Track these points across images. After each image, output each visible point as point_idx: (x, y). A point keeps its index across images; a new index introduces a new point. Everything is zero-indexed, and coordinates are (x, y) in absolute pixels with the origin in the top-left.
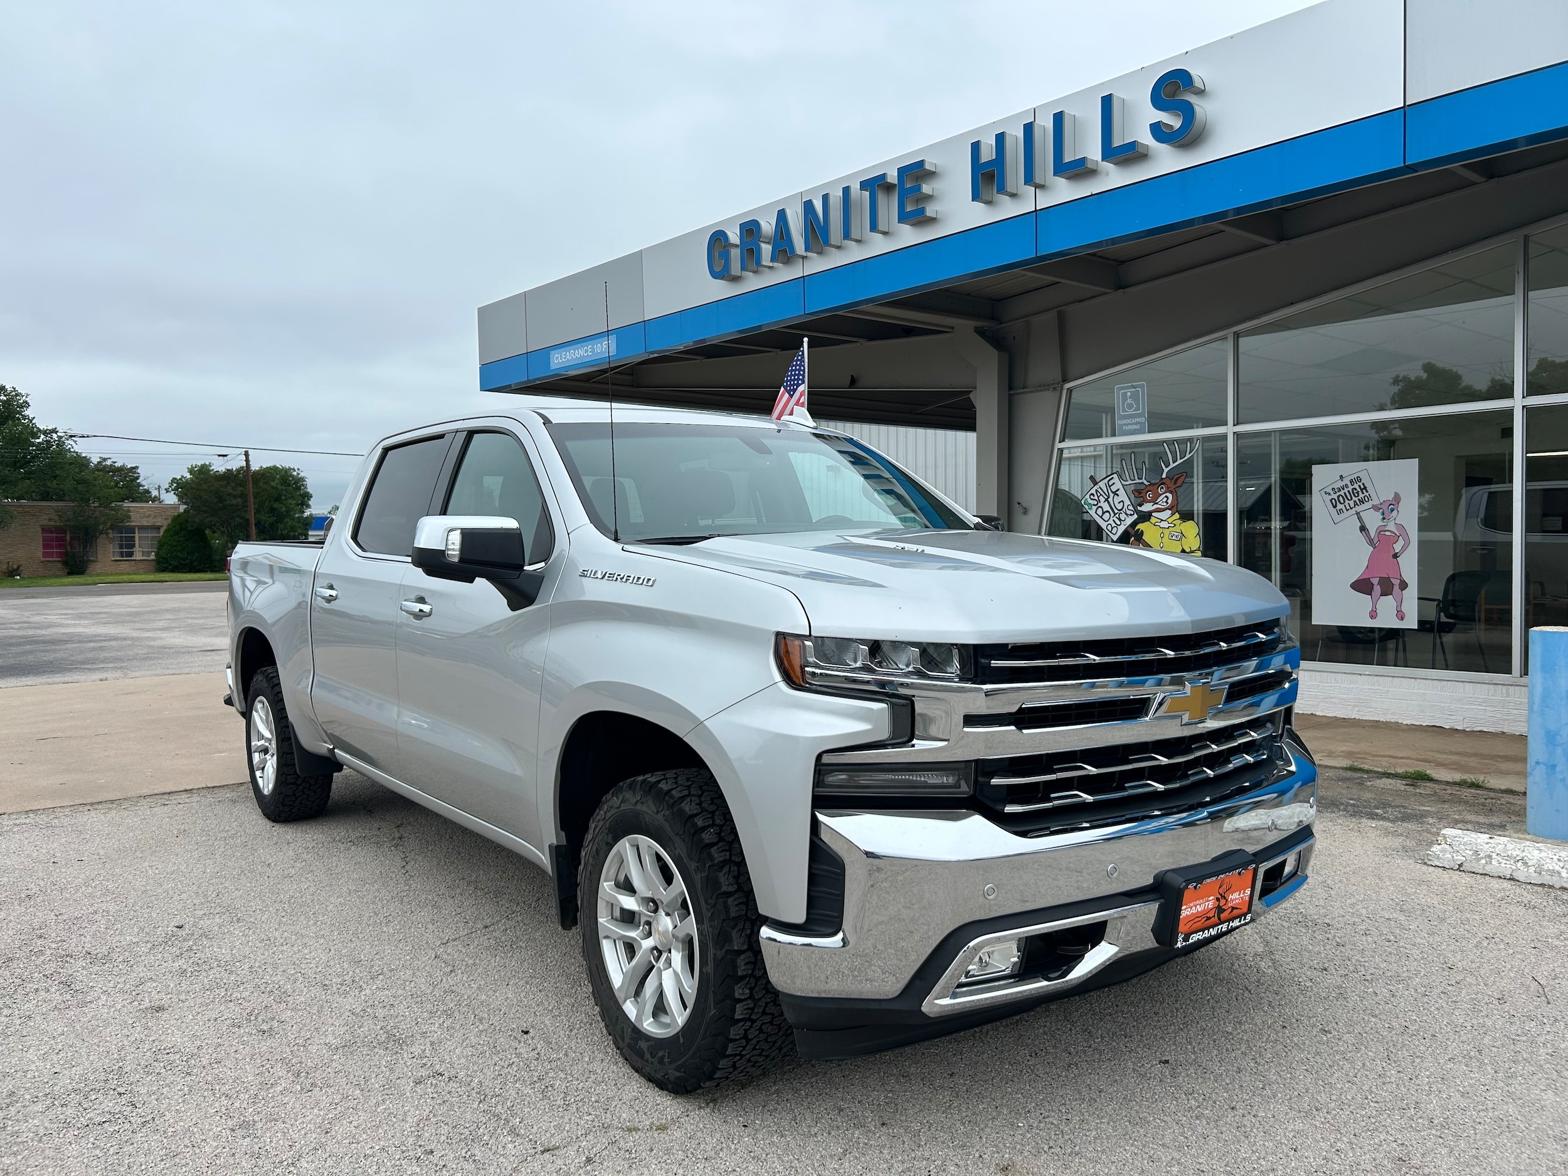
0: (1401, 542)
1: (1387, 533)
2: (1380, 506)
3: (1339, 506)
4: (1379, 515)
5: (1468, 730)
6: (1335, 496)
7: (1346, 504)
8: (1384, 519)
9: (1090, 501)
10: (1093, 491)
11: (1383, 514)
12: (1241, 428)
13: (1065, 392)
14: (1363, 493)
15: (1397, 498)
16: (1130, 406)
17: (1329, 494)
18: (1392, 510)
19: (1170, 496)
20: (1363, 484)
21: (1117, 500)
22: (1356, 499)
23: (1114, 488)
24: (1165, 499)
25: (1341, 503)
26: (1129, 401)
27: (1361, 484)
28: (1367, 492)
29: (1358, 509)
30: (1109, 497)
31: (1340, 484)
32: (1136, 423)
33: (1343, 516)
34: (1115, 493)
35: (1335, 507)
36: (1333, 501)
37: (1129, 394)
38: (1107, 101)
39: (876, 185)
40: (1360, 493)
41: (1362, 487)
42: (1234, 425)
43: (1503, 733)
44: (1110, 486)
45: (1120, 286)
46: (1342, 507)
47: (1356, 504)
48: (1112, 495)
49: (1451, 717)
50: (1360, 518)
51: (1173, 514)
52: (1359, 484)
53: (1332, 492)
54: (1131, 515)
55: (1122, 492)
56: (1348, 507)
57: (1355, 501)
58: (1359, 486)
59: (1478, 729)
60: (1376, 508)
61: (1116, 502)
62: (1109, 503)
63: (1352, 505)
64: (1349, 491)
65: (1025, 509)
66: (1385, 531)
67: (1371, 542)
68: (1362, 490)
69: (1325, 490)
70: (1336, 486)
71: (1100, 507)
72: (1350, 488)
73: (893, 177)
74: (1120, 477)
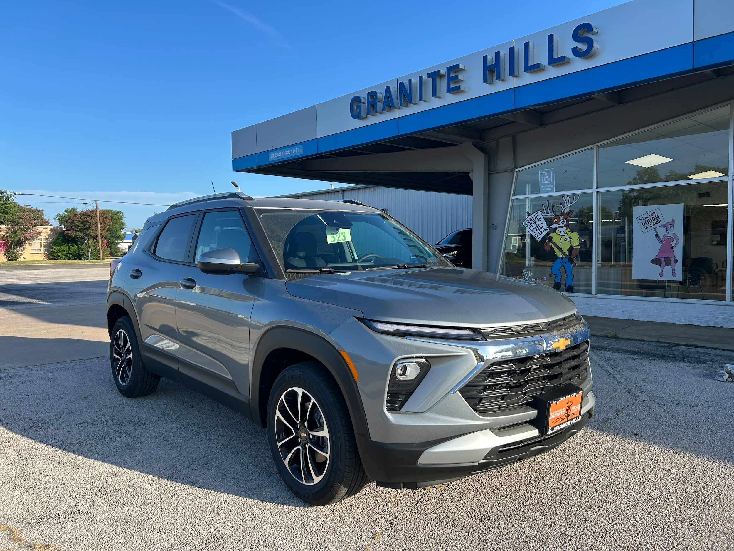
0: (675, 241)
1: (669, 237)
2: (665, 225)
3: (646, 225)
4: (665, 229)
5: (706, 326)
6: (644, 221)
7: (649, 224)
8: (667, 231)
9: (527, 223)
10: (528, 219)
11: (667, 229)
12: (599, 190)
13: (515, 173)
14: (657, 219)
15: (673, 221)
16: (547, 180)
17: (641, 220)
18: (671, 227)
19: (565, 221)
20: (657, 215)
21: (540, 223)
22: (654, 222)
23: (538, 217)
24: (563, 222)
26: (546, 177)
28: (659, 219)
29: (655, 226)
30: (536, 221)
31: (646, 215)
32: (550, 187)
33: (647, 230)
34: (539, 220)
35: (644, 225)
36: (643, 223)
37: (546, 174)
38: (551, 37)
39: (435, 75)
42: (596, 188)
43: (723, 327)
44: (536, 217)
45: (542, 124)
47: (654, 224)
49: (698, 320)
50: (655, 231)
51: (566, 229)
52: (655, 215)
54: (547, 230)
55: (542, 219)
56: (650, 226)
59: (711, 325)
60: (663, 226)
62: (536, 224)
63: (652, 225)
64: (650, 218)
65: (495, 227)
66: (668, 236)
67: (661, 241)
69: (639, 218)
70: (644, 216)
71: (532, 226)
73: (443, 72)
74: (542, 212)
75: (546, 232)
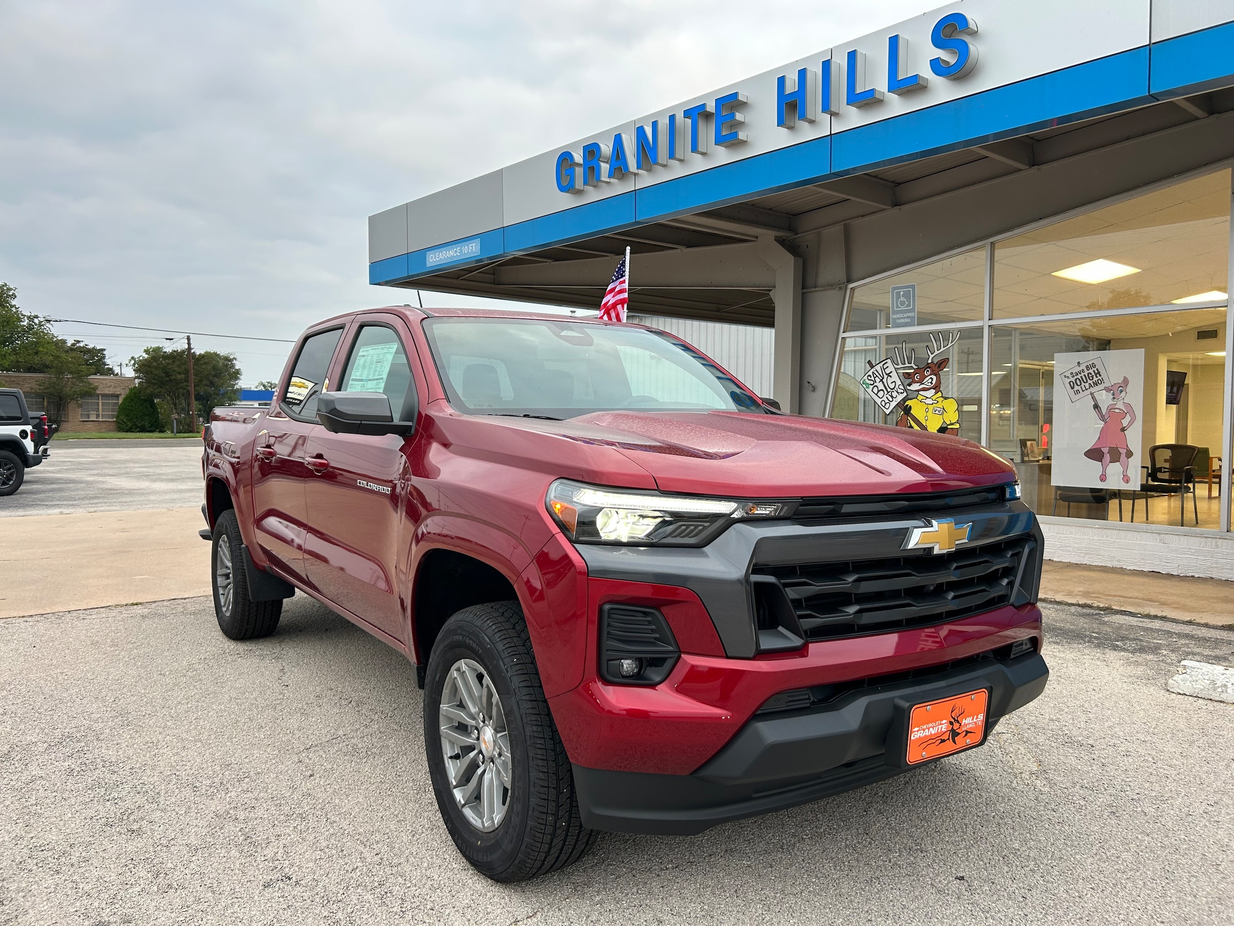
0: (1128, 418)
1: (1117, 411)
2: (1111, 388)
3: (1076, 388)
4: (1110, 395)
5: (1181, 575)
6: (1073, 380)
7: (1082, 386)
8: (1114, 398)
9: (868, 381)
10: (870, 373)
11: (1113, 394)
12: (994, 322)
13: (849, 291)
14: (1097, 377)
15: (1126, 381)
16: (903, 303)
17: (1068, 377)
18: (1121, 392)
19: (934, 378)
20: (1097, 369)
21: (890, 380)
22: (1091, 382)
23: (888, 371)
24: (930, 380)
25: (1078, 385)
26: (902, 299)
27: (1095, 369)
28: (1100, 376)
29: (1092, 390)
30: (883, 378)
31: (1078, 369)
32: (908, 317)
33: (1079, 396)
34: (889, 375)
35: (1072, 388)
36: (1071, 383)
37: (902, 293)
38: (894, 41)
39: (698, 113)
40: (1095, 377)
41: (1096, 372)
42: (989, 320)
43: (1212, 578)
44: (884, 369)
45: (895, 203)
46: (1079, 388)
47: (1090, 386)
48: (886, 376)
49: (1168, 564)
50: (1094, 398)
51: (936, 393)
52: (1093, 369)
53: (1070, 376)
54: (901, 393)
55: (894, 374)
56: (1084, 389)
57: (1090, 384)
58: (1094, 371)
59: (1190, 574)
60: (1107, 389)
61: (889, 382)
62: (883, 383)
63: (1087, 387)
64: (1085, 375)
65: (813, 387)
66: (1115, 409)
67: (1102, 418)
68: (1096, 374)
69: (1064, 374)
70: (1074, 371)
71: (876, 386)
72: (1086, 373)
73: (711, 107)
75: (900, 398)
